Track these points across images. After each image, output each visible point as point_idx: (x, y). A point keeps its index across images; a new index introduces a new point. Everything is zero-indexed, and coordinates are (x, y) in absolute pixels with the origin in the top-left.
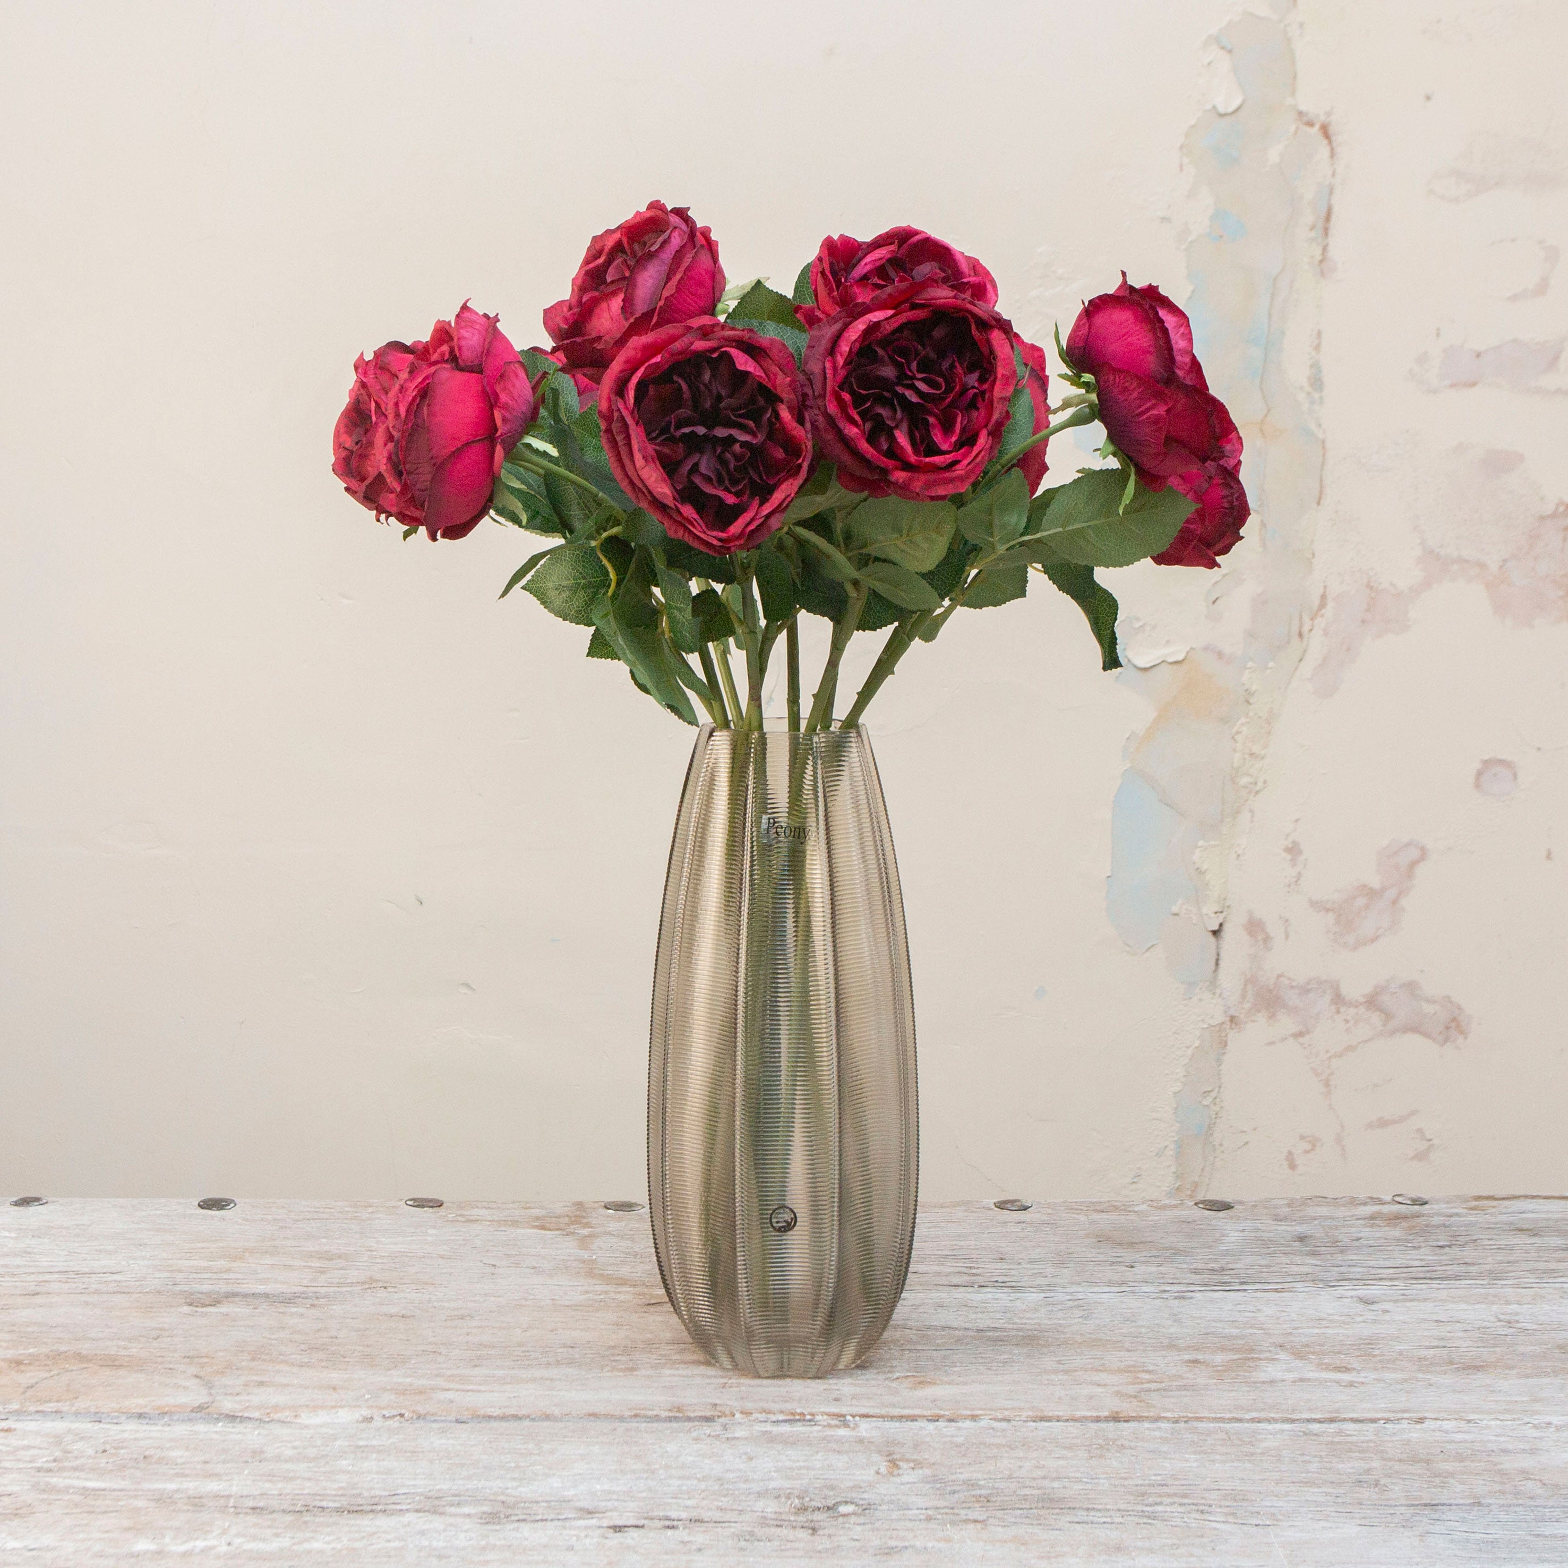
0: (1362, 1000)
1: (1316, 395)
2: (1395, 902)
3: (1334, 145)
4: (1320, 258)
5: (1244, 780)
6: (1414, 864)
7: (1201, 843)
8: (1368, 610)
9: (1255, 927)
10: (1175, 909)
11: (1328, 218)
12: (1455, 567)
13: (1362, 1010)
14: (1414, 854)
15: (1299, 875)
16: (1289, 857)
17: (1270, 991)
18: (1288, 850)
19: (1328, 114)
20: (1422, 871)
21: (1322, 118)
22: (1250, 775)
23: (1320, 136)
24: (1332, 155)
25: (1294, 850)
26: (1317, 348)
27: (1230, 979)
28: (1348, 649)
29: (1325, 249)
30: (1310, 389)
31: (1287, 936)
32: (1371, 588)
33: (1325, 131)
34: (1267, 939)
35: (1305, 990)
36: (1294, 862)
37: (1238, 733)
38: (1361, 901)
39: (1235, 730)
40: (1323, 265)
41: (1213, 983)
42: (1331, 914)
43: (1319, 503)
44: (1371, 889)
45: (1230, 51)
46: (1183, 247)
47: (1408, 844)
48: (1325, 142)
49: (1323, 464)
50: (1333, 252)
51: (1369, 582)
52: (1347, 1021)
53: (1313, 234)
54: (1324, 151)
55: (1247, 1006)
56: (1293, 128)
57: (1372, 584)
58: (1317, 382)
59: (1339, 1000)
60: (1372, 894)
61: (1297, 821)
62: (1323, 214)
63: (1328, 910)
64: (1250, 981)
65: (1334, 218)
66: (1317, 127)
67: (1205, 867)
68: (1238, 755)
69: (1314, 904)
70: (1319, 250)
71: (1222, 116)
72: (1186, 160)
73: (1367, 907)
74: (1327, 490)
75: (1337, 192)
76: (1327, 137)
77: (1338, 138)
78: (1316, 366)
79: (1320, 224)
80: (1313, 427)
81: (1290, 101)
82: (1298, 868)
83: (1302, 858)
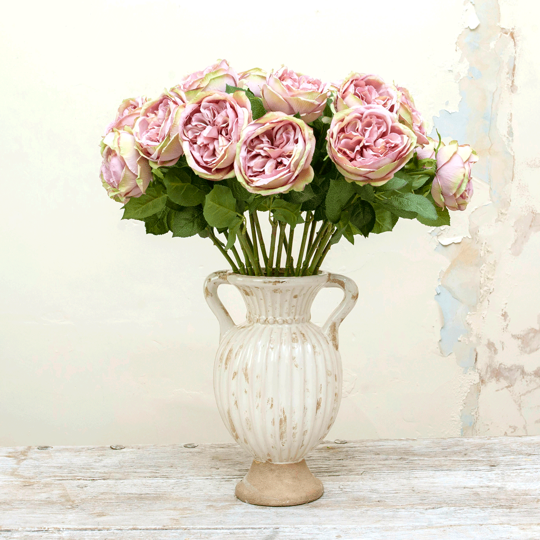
0: (533, 373)
1: (510, 139)
3: (516, 41)
4: (511, 85)
5: (485, 289)
7: (469, 313)
8: (532, 222)
9: (491, 345)
10: (459, 339)
11: (514, 70)
13: (533, 377)
15: (507, 325)
16: (503, 318)
17: (497, 370)
18: (503, 315)
19: (513, 29)
21: (511, 31)
22: (487, 286)
23: (510, 38)
24: (515, 45)
25: (505, 315)
26: (511, 120)
27: (481, 364)
28: (525, 237)
29: (513, 82)
30: (508, 136)
31: (503, 349)
32: (534, 213)
33: (512, 35)
34: (496, 351)
35: (510, 370)
36: (505, 320)
37: (482, 270)
38: (531, 335)
40: (513, 88)
41: (475, 368)
42: (520, 340)
43: (512, 180)
44: (535, 330)
45: (474, 5)
46: (457, 82)
48: (513, 40)
49: (514, 165)
50: (516, 83)
51: (532, 210)
52: (527, 381)
53: (508, 76)
54: (512, 43)
55: (488, 376)
56: (499, 35)
57: (534, 211)
58: (510, 133)
59: (523, 373)
60: (536, 332)
61: (506, 304)
62: (512, 68)
63: (518, 338)
64: (489, 366)
65: (516, 70)
66: (509, 34)
67: (470, 322)
68: (482, 279)
69: (514, 336)
70: (511, 82)
71: (471, 30)
72: (458, 48)
73: (534, 337)
74: (516, 175)
75: (517, 60)
76: (513, 38)
77: (517, 39)
78: (510, 127)
79: (511, 72)
80: (509, 150)
81: (498, 24)
82: (507, 322)
83: (508, 318)
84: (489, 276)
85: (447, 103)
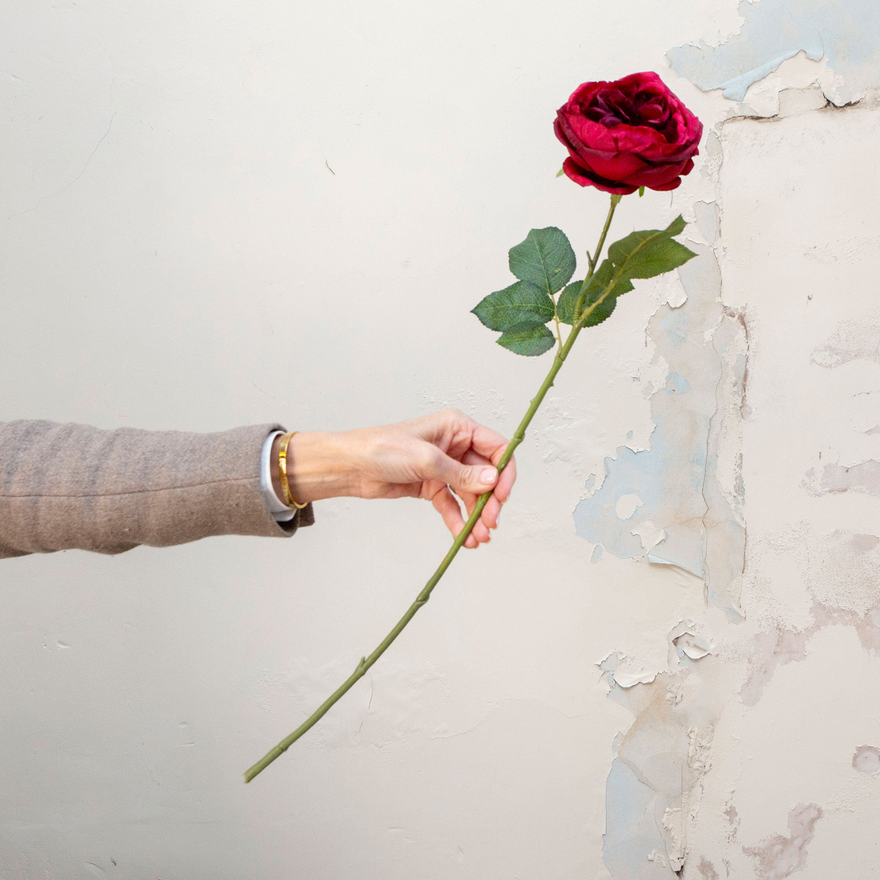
1: (740, 498)
2: (800, 848)
3: (748, 329)
4: (741, 405)
5: (696, 765)
6: (813, 821)
7: (668, 809)
8: (778, 645)
9: (705, 867)
10: (650, 857)
11: (745, 378)
12: (835, 615)
14: (813, 813)
15: (735, 831)
16: (728, 818)
18: (727, 813)
19: (744, 308)
20: (817, 826)
21: (740, 311)
22: (700, 761)
23: (739, 324)
24: (747, 337)
25: (731, 813)
26: (740, 466)
28: (765, 672)
29: (744, 399)
30: (735, 494)
31: (728, 874)
32: (780, 630)
33: (742, 319)
34: (714, 875)
36: (731, 821)
37: (691, 732)
38: (778, 848)
39: (689, 731)
40: (743, 410)
42: (758, 857)
43: (743, 572)
44: (784, 839)
46: (648, 398)
47: (810, 807)
48: (743, 327)
49: (745, 545)
50: (749, 401)
51: (778, 625)
53: (735, 389)
54: (741, 333)
56: (721, 318)
57: (780, 627)
58: (740, 489)
60: (785, 842)
61: (733, 792)
62: (742, 375)
63: (755, 854)
65: (749, 378)
66: (737, 317)
67: (671, 826)
68: (692, 747)
69: (745, 850)
70: (740, 400)
71: (673, 309)
72: (649, 339)
73: (782, 851)
74: (749, 563)
75: (751, 361)
76: (744, 324)
77: (750, 325)
78: (739, 478)
79: (740, 383)
80: (738, 520)
81: (718, 299)
82: (735, 825)
83: (737, 818)
84: (703, 743)
85: (630, 435)
